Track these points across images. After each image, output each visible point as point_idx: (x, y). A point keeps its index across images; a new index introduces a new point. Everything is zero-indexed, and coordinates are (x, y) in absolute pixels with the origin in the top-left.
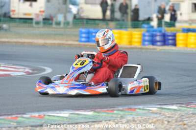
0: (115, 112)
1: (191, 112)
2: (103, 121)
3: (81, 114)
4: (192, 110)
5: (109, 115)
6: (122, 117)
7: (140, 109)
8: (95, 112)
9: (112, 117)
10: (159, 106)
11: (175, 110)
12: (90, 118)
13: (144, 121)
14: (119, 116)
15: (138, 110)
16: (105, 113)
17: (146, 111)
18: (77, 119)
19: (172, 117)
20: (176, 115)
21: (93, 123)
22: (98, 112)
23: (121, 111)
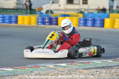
0: (27, 68)
1: (75, 68)
2: (20, 75)
3: (5, 70)
4: (75, 66)
5: (23, 71)
6: (31, 72)
7: (42, 66)
8: (14, 69)
9: (25, 72)
10: (54, 64)
11: (64, 66)
12: (11, 73)
13: (46, 74)
14: (30, 71)
15: (41, 67)
16: (20, 69)
17: (46, 68)
18: (3, 74)
19: (64, 72)
20: (66, 70)
21: (13, 76)
22: (16, 69)
23: (31, 68)
